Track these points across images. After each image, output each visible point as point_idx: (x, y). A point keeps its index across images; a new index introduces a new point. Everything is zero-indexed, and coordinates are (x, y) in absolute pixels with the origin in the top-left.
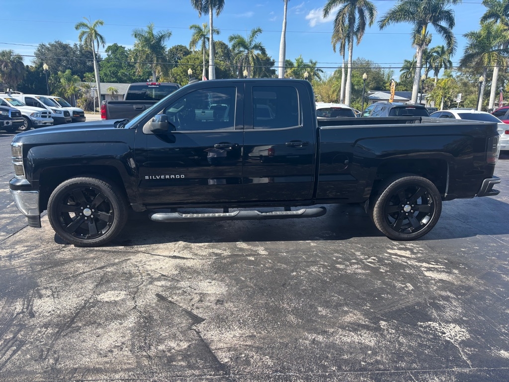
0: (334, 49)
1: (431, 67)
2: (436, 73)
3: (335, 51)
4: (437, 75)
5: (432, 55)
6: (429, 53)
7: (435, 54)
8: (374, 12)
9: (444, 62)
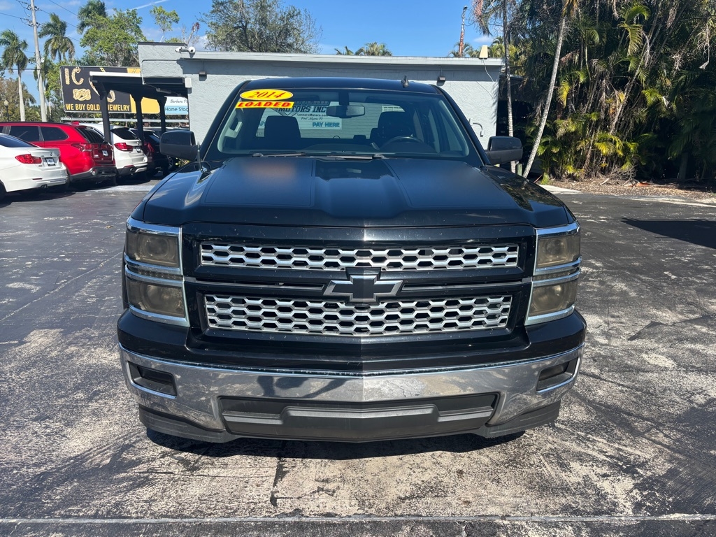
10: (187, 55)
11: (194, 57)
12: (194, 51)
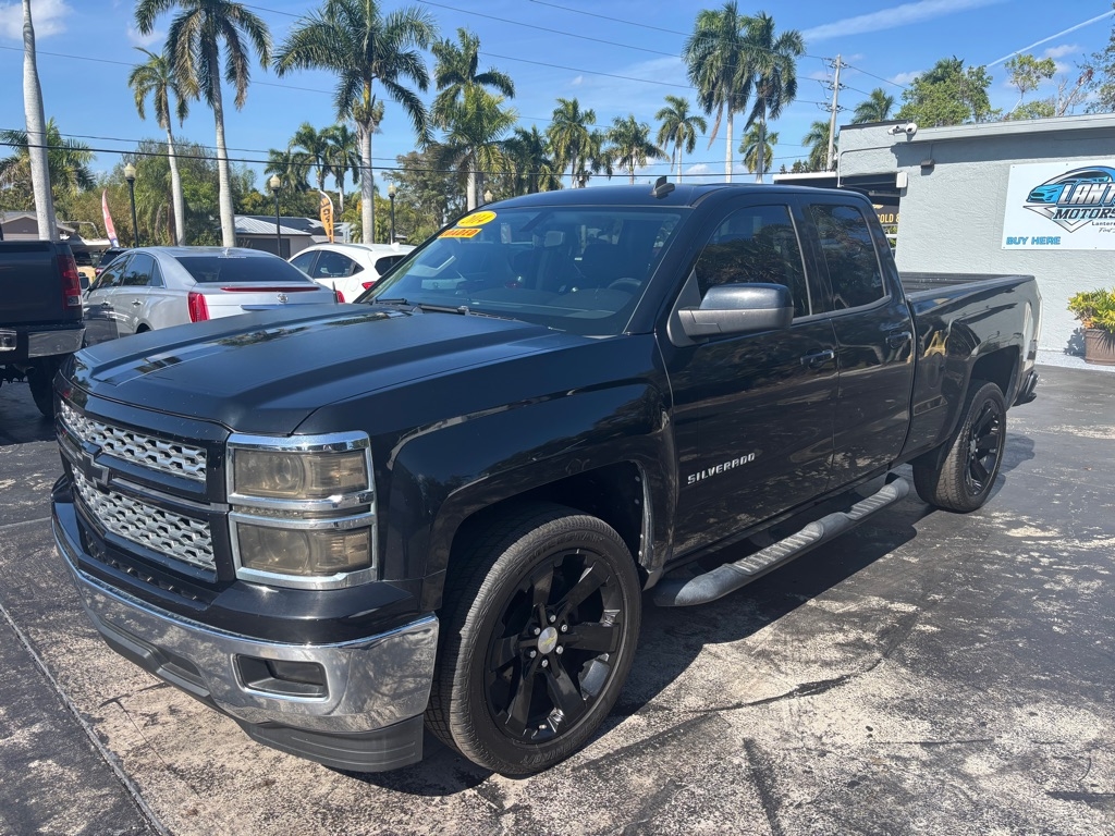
0: (141, 111)
1: (327, 168)
2: (340, 181)
3: (143, 116)
4: (342, 186)
5: (325, 144)
6: (320, 138)
7: (330, 142)
8: (267, 39)
9: (351, 160)
10: (903, 138)
11: (914, 139)
12: (913, 130)
